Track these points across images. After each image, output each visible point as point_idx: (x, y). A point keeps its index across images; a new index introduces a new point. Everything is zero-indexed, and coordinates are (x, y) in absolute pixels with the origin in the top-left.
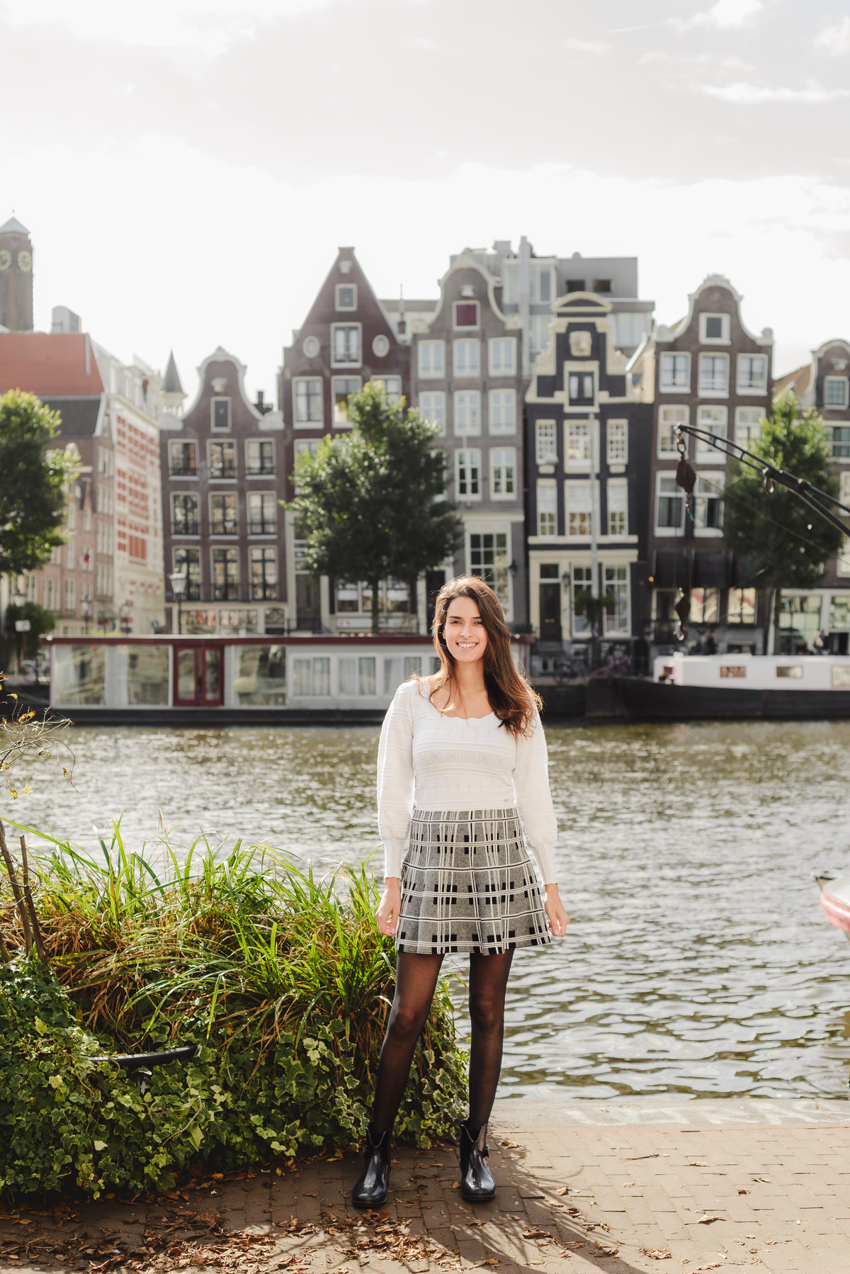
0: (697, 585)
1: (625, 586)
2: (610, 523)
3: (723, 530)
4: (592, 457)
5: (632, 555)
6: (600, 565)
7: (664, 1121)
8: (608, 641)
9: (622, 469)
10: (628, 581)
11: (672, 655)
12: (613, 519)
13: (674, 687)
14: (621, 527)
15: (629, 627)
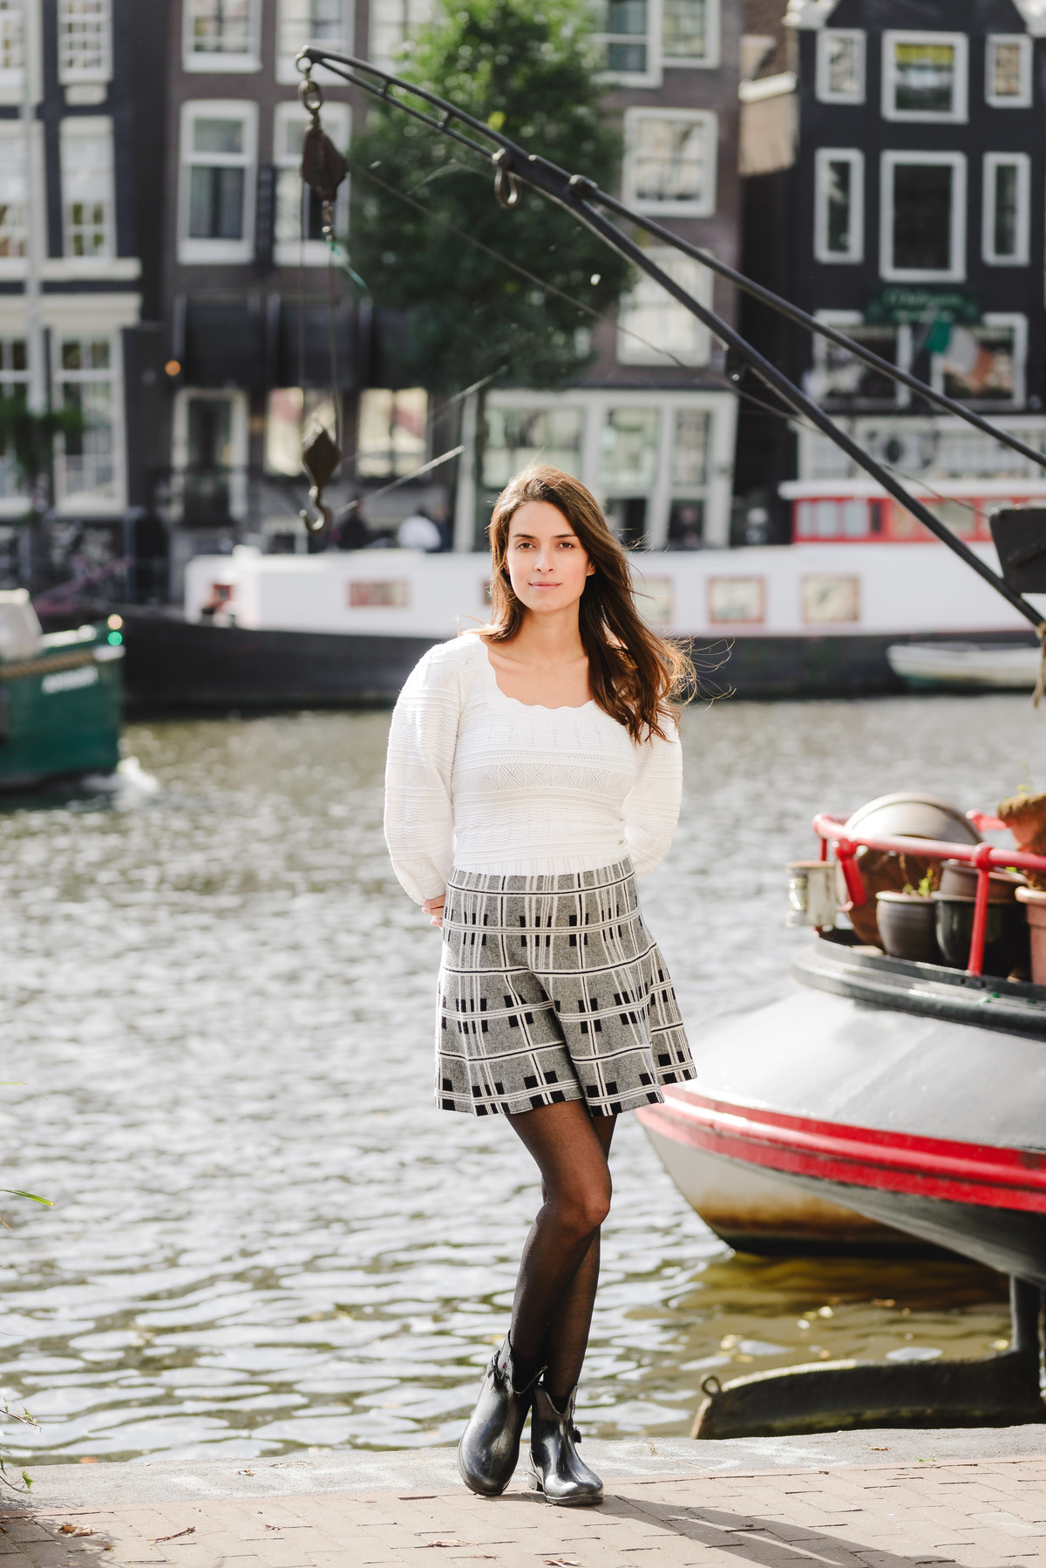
0: (285, 382)
1: (107, 385)
2: (70, 230)
3: (350, 247)
4: (23, 64)
5: (125, 310)
6: (47, 334)
7: (364, 1485)
8: (69, 521)
9: (97, 96)
10: (114, 372)
11: (229, 553)
12: (78, 219)
13: (236, 635)
14: (98, 240)
15: (119, 484)
